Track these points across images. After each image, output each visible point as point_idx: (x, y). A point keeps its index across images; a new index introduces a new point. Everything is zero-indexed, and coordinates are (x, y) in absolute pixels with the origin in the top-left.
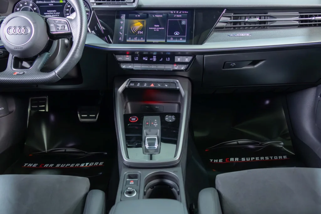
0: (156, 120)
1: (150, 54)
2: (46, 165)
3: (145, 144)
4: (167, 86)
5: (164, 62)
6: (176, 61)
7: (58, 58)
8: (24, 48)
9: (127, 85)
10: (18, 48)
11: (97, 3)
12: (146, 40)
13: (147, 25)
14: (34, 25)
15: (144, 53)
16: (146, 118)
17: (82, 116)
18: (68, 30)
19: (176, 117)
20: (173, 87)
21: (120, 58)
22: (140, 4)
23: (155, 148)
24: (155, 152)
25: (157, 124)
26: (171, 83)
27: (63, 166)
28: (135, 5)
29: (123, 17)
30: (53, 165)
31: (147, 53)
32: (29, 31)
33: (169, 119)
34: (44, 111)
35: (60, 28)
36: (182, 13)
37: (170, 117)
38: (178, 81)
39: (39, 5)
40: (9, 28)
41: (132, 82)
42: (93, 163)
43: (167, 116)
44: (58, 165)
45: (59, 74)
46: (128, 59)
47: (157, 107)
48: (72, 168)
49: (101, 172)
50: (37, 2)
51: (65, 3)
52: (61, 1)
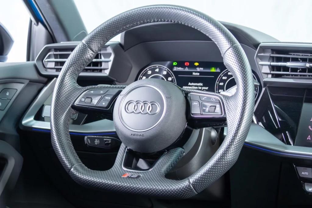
7: (195, 160)
8: (147, 135)
10: (137, 135)
11: (273, 75)
14: (167, 101)
18: (220, 114)
21: (305, 173)
32: (158, 110)
35: (207, 110)
39: (176, 73)
40: (129, 103)
45: (195, 184)
50: (175, 69)
51: (219, 73)
52: (213, 70)
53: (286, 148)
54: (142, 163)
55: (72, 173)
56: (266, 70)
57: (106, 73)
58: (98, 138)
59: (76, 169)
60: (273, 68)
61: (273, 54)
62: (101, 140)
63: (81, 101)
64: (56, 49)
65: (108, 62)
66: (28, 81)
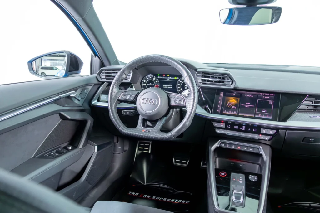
0: (241, 178)
1: (240, 125)
2: (145, 196)
3: (232, 197)
4: (251, 150)
5: (251, 132)
6: (261, 132)
7: (171, 122)
8: (152, 114)
9: (218, 144)
10: (148, 113)
11: (203, 83)
12: (238, 114)
13: (240, 102)
14: (160, 99)
15: (236, 123)
16: (233, 175)
17: (176, 160)
18: (183, 104)
19: (258, 178)
20: (256, 151)
21: (216, 125)
22: (236, 86)
23: (240, 201)
24: (240, 205)
25: (242, 182)
26: (255, 148)
27: (158, 199)
28: (232, 87)
29: (222, 94)
30: (150, 196)
31: (238, 123)
32: (157, 103)
33: (253, 178)
34: (147, 152)
35: (178, 102)
36: (269, 95)
37: (253, 176)
38: (261, 147)
39: (159, 79)
40: (144, 99)
41: (222, 143)
42: (181, 201)
43: (250, 175)
44: (154, 198)
45: (174, 135)
46: (222, 126)
47: (240, 165)
48: (164, 201)
49: (187, 210)
50: (159, 77)
51: (178, 80)
52: (176, 78)
53: (209, 115)
54: (149, 123)
55: (120, 130)
56: (200, 81)
57: (129, 80)
58: (128, 112)
59: (121, 128)
60: (203, 80)
61: (203, 74)
62: (130, 112)
63: (121, 97)
64: (106, 70)
65: (130, 76)
66: (93, 85)
